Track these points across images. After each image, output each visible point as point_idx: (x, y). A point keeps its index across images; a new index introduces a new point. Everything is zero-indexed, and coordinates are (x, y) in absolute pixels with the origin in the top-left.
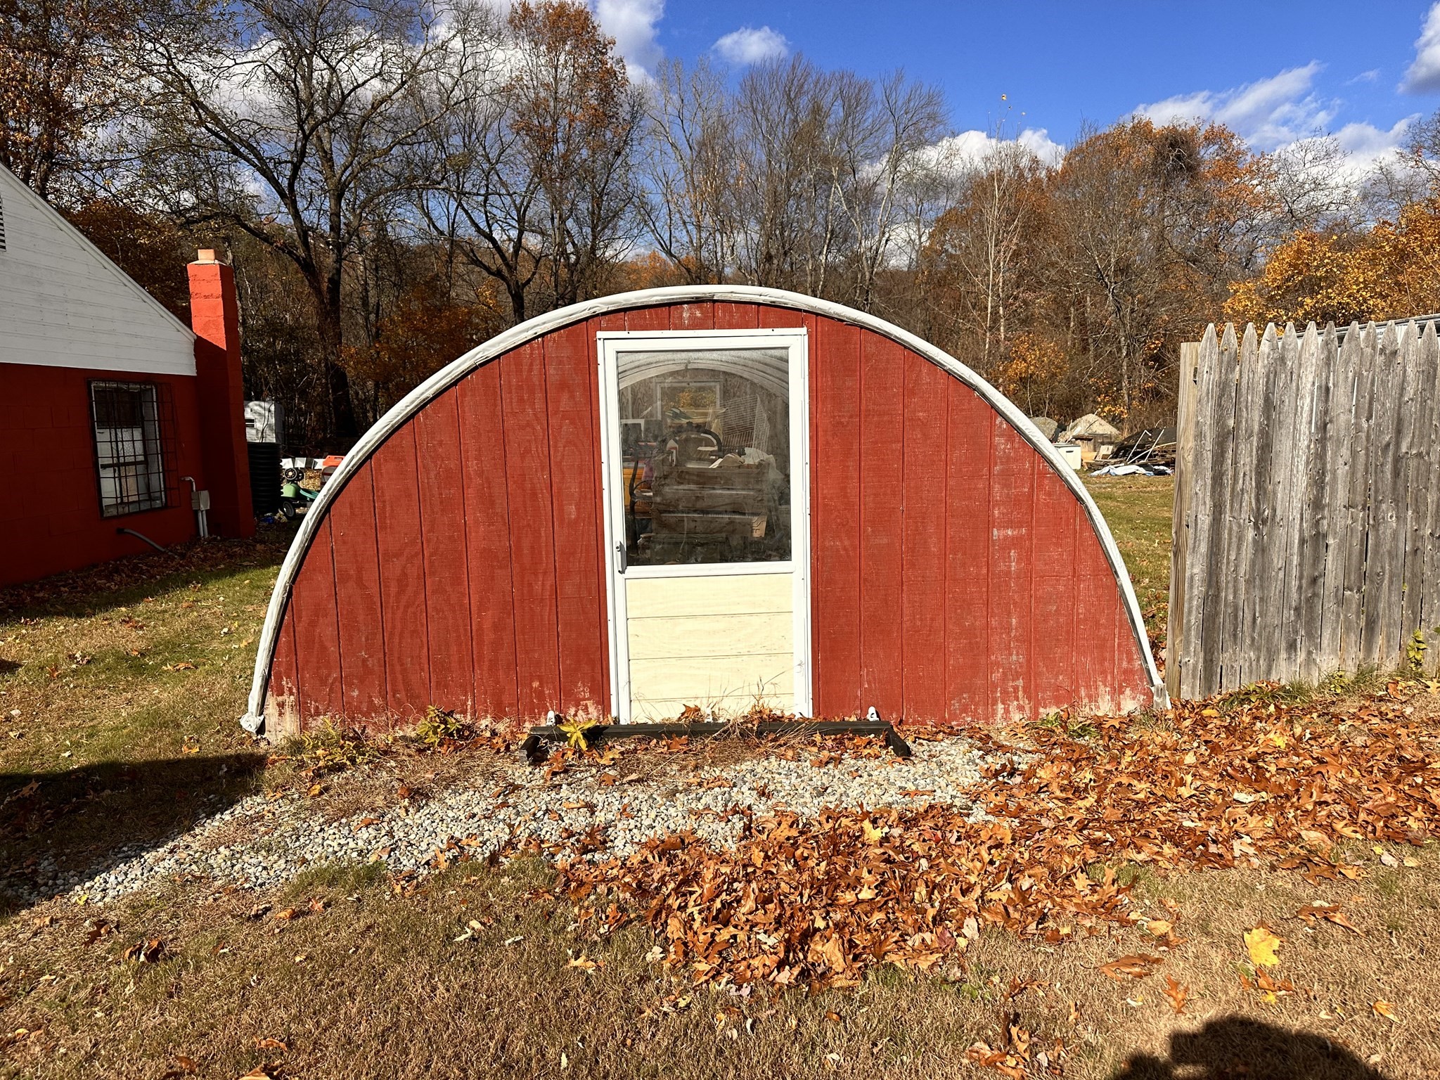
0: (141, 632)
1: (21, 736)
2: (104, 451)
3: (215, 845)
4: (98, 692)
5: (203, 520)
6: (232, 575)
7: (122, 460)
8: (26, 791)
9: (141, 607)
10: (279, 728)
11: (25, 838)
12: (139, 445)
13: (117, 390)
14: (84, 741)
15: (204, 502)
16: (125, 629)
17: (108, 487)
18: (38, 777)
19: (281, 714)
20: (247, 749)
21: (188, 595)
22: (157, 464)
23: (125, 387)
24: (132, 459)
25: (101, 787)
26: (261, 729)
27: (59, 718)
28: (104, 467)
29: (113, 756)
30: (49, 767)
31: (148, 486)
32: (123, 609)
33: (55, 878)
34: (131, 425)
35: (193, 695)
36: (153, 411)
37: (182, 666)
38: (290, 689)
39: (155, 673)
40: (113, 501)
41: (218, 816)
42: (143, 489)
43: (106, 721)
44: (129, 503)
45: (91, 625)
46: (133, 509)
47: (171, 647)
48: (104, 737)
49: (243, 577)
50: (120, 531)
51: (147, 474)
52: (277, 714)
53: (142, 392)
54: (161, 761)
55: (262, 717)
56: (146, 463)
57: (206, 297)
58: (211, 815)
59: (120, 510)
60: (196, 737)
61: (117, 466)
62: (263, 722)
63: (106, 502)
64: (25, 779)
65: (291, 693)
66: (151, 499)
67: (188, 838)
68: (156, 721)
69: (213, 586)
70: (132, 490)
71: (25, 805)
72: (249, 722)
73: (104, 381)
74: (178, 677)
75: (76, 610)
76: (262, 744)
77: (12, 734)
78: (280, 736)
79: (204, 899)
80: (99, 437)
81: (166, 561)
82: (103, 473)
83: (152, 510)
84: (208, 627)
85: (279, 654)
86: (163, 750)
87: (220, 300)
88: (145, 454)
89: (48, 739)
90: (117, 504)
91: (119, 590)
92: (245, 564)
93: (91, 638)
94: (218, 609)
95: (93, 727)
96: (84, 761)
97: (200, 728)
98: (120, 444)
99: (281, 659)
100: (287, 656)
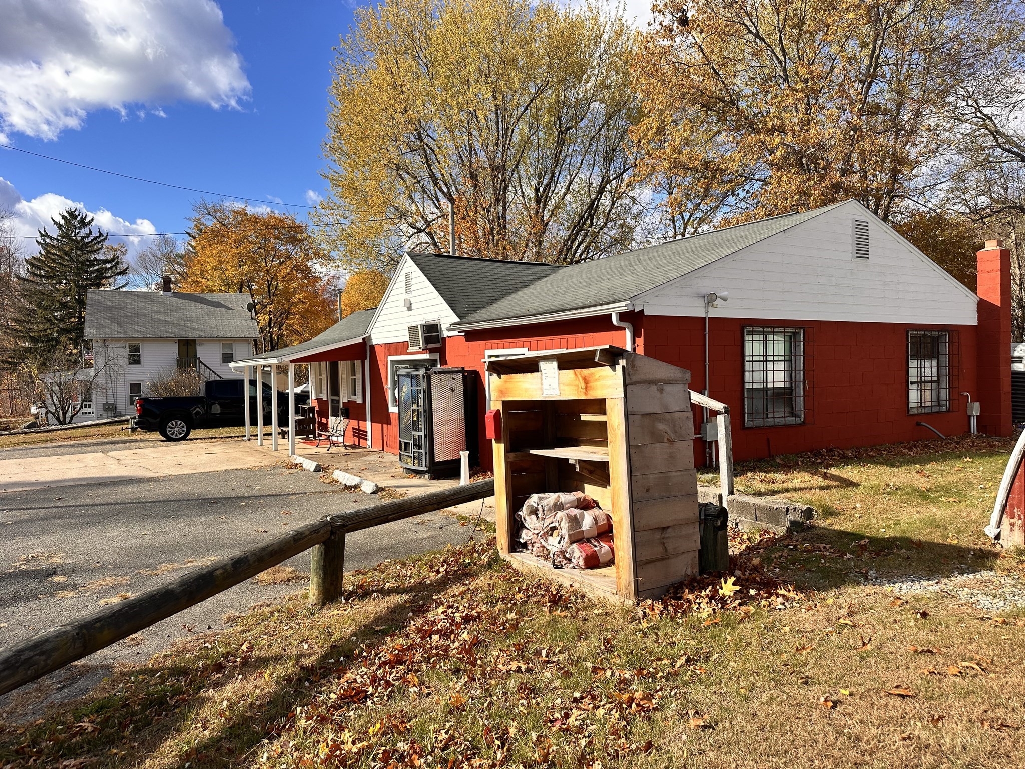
0: (927, 479)
1: (860, 517)
2: (913, 373)
3: (963, 587)
4: (902, 505)
5: (974, 423)
6: (990, 456)
7: (923, 379)
8: (862, 542)
9: (929, 466)
10: (1010, 539)
11: (861, 560)
12: (935, 371)
13: (924, 336)
14: (892, 526)
15: (975, 409)
16: (918, 476)
17: (914, 395)
18: (868, 538)
19: (1012, 530)
20: (988, 547)
21: (959, 464)
22: (945, 383)
23: (929, 334)
24: (929, 379)
25: (900, 548)
26: (998, 537)
27: (880, 513)
28: (913, 383)
29: (909, 535)
30: (874, 533)
31: (939, 397)
32: (918, 466)
33: (876, 578)
34: (931, 358)
35: (957, 515)
36: (945, 348)
37: (951, 500)
38: (1019, 516)
39: (935, 501)
40: (916, 405)
41: (965, 575)
42: (935, 398)
43: (904, 518)
44: (925, 407)
45: (899, 471)
46: (928, 410)
47: (946, 490)
48: (904, 526)
49: (999, 458)
50: (918, 424)
51: (939, 389)
52: (1009, 529)
53: (938, 338)
54: (935, 543)
55: (999, 530)
56: (938, 382)
57: (989, 272)
58: (962, 574)
59: (920, 410)
60: (957, 536)
61: (920, 383)
62: (1000, 533)
63: (911, 405)
64: (863, 537)
65: (1020, 518)
66: (939, 405)
67: (946, 580)
68: (934, 524)
69: (978, 461)
70: (928, 398)
71: (863, 548)
72: (991, 531)
73: (917, 331)
74: (949, 505)
75: (891, 463)
76: (998, 546)
77: (856, 515)
78: (1010, 544)
79: (952, 605)
80: (911, 365)
81: (946, 444)
82: (911, 387)
83: (940, 412)
84: (970, 483)
85: (1014, 492)
86: (936, 537)
87: (999, 273)
88: (938, 376)
89: (874, 521)
90: (918, 407)
91: (915, 456)
92: (1001, 451)
93: (899, 478)
94: (978, 474)
95: (898, 520)
96: (892, 534)
97: (959, 532)
98: (923, 369)
99: (1015, 496)
100: (1018, 494)
